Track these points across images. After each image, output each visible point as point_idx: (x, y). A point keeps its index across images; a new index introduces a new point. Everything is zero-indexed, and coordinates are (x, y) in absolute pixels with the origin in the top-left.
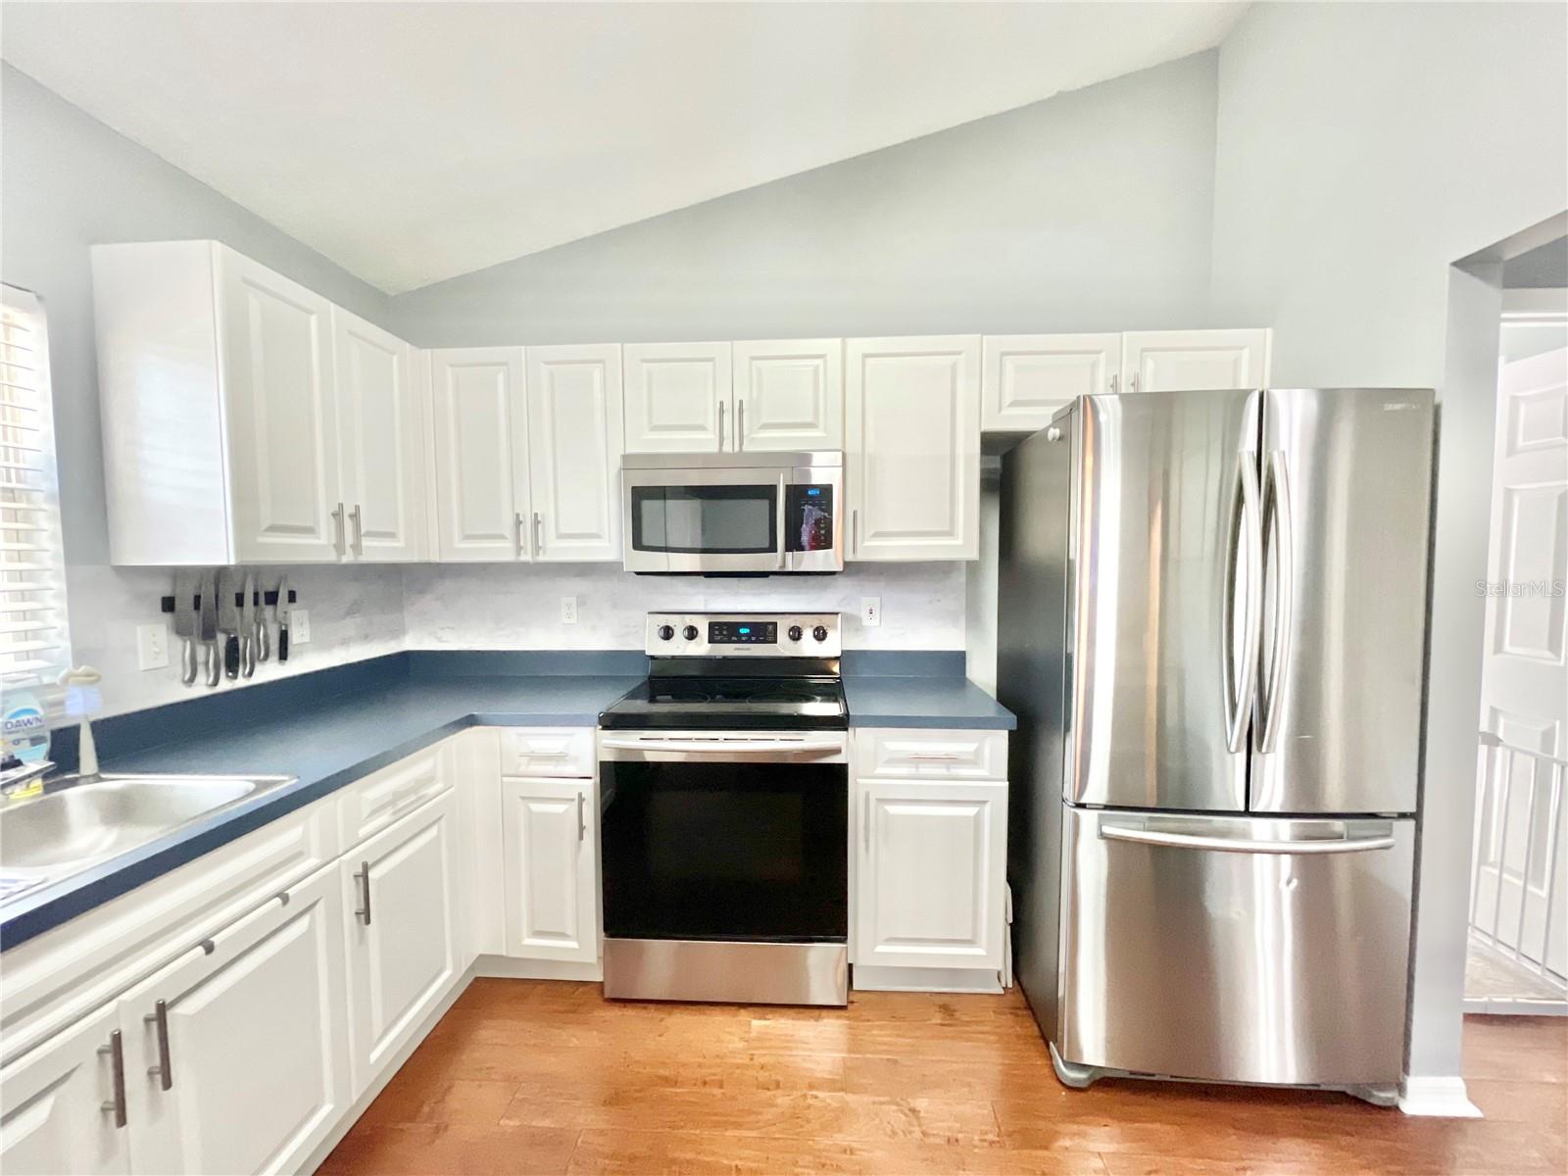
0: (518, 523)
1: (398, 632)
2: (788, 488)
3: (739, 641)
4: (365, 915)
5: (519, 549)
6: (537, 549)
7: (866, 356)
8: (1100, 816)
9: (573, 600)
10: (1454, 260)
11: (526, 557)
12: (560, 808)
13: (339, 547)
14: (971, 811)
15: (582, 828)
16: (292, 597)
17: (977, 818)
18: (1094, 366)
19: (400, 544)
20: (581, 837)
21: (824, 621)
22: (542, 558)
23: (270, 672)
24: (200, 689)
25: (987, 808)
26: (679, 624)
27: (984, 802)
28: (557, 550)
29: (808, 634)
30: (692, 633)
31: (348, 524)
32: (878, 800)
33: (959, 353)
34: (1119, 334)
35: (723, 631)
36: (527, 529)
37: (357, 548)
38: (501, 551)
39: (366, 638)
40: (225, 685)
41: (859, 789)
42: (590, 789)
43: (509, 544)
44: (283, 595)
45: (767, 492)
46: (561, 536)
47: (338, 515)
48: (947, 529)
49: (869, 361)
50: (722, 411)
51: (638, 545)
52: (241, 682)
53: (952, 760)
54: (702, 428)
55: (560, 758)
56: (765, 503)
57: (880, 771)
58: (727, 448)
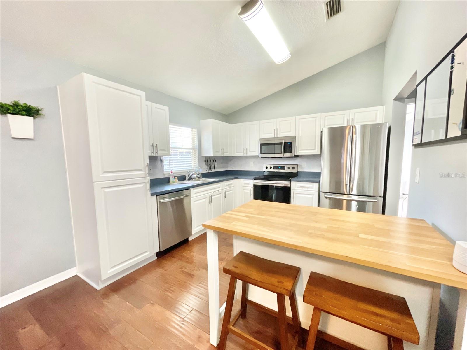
0: (244, 150)
1: (227, 167)
2: (284, 143)
3: (279, 169)
4: (225, 197)
5: (244, 154)
6: (246, 154)
7: (300, 119)
8: (325, 194)
9: (252, 162)
10: (394, 99)
11: (245, 155)
12: (248, 191)
13: (222, 154)
14: (311, 196)
15: (251, 194)
16: (216, 161)
17: (312, 197)
18: (344, 117)
19: (228, 153)
20: (251, 195)
21: (294, 166)
22: (247, 155)
23: (213, 171)
24: (207, 172)
25: (314, 196)
26: (269, 166)
27: (314, 195)
28: (250, 154)
29: (291, 168)
30: (271, 168)
31: (223, 151)
32: (296, 193)
33: (317, 117)
34: (349, 111)
35: (276, 167)
36: (245, 151)
37: (224, 154)
38: (241, 154)
39: (223, 167)
40: (209, 172)
41: (293, 191)
42: (252, 189)
43: (243, 153)
44: (215, 161)
45: (281, 144)
46: (250, 152)
47: (222, 150)
48: (314, 149)
49: (300, 120)
50: (275, 131)
51: (261, 153)
52: (211, 171)
53: (307, 187)
54: (271, 133)
55: (248, 184)
56: (281, 145)
57: (296, 189)
58: (275, 137)
